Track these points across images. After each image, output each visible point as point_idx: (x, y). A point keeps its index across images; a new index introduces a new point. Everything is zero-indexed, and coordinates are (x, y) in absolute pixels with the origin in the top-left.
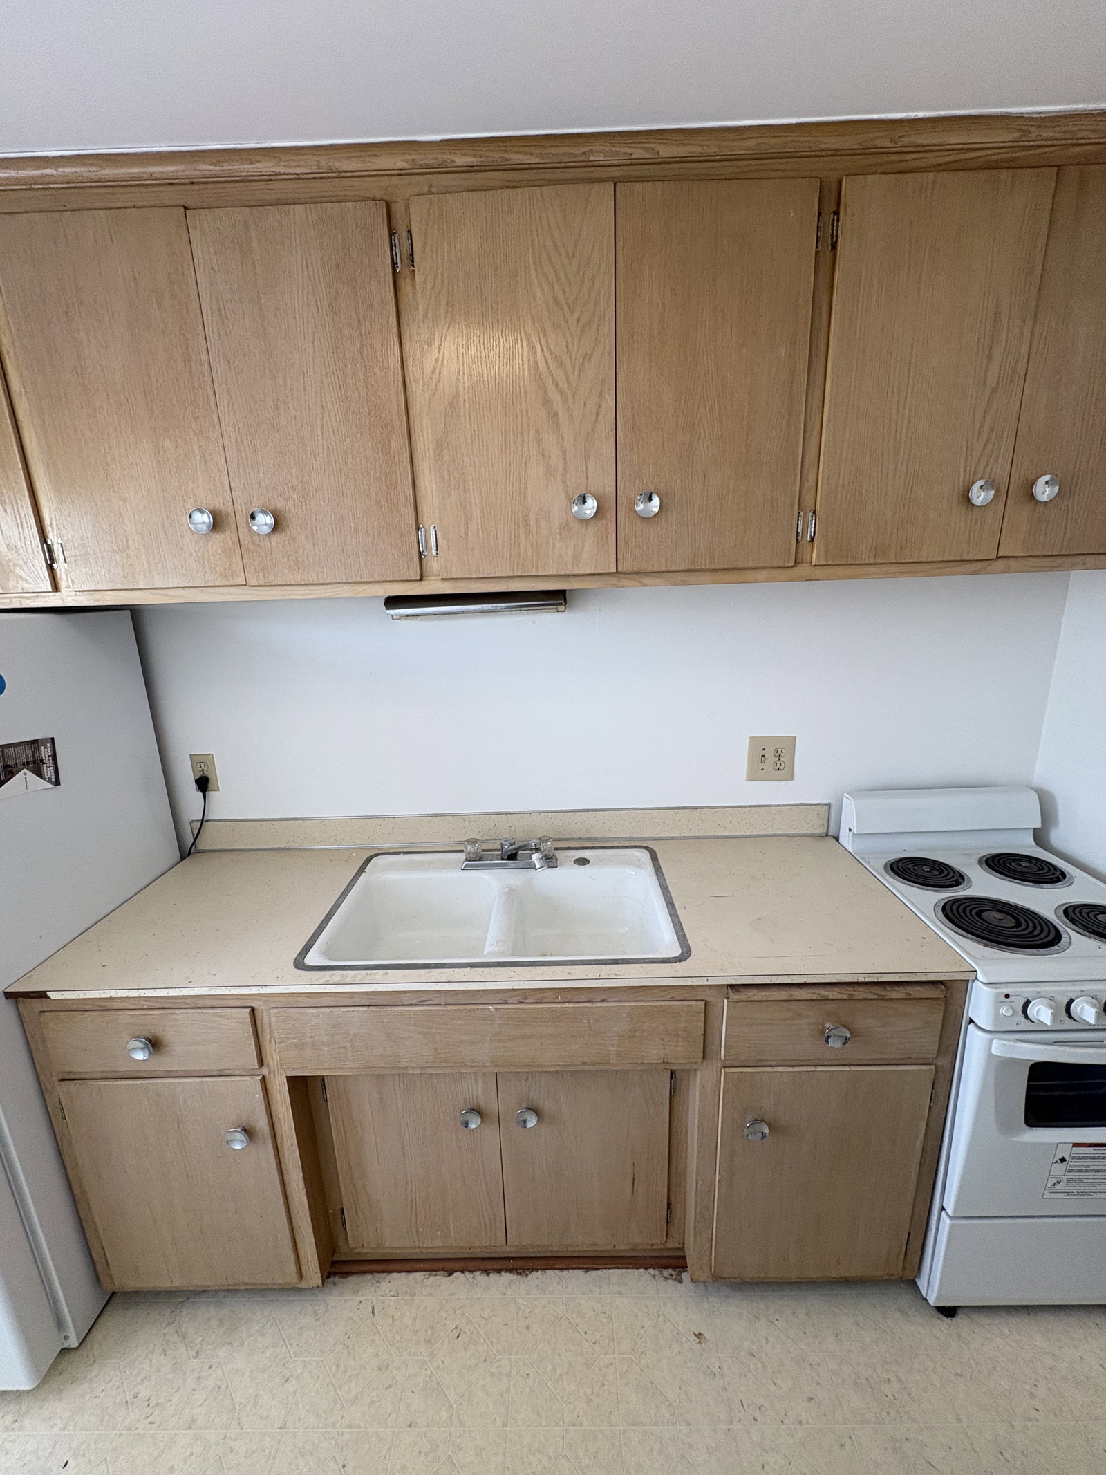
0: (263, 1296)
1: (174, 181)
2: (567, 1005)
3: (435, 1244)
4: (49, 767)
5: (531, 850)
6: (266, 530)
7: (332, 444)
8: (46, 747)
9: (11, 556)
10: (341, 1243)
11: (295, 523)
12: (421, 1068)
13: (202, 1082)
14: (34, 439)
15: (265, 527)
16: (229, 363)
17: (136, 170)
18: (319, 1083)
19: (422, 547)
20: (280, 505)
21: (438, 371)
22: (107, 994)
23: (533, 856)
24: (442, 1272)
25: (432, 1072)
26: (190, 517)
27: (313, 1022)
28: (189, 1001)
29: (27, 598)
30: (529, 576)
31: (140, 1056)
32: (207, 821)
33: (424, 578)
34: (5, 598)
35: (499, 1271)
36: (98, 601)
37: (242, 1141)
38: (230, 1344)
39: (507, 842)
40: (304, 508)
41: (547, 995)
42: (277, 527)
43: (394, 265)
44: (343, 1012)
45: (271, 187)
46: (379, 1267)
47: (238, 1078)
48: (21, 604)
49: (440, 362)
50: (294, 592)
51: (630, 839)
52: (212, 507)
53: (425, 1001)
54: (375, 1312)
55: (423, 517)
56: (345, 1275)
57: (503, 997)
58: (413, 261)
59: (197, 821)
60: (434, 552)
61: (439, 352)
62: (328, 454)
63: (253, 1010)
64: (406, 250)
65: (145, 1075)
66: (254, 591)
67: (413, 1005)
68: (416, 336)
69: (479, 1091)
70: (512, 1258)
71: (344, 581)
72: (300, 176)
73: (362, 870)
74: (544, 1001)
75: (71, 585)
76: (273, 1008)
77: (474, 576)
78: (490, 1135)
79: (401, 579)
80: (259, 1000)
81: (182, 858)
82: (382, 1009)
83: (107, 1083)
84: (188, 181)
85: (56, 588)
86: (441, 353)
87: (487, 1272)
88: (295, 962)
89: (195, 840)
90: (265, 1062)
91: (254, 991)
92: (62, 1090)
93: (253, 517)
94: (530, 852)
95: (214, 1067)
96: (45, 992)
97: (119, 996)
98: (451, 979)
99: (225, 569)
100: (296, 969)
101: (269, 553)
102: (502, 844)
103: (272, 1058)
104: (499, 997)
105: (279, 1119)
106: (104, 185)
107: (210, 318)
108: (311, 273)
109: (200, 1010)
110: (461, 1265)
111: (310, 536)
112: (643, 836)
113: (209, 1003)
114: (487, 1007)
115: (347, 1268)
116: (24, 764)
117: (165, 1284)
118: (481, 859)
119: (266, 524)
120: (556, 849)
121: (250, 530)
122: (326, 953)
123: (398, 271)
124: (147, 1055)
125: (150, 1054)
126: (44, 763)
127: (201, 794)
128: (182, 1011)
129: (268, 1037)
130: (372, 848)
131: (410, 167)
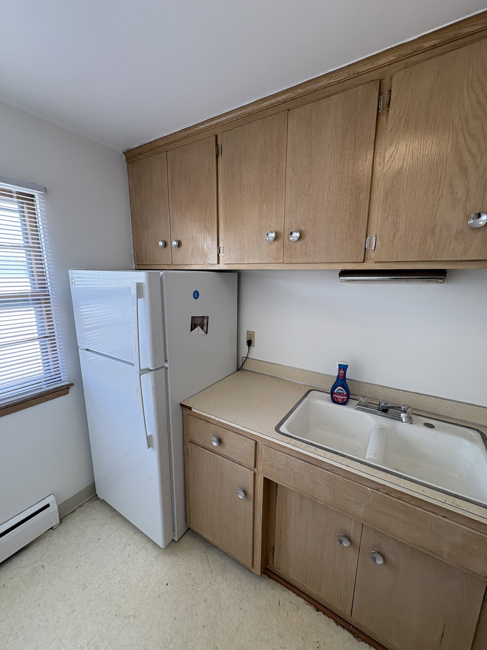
0: (237, 564)
1: (286, 101)
2: (418, 508)
3: (313, 591)
4: (205, 327)
5: (401, 411)
6: (296, 239)
7: (331, 200)
8: (206, 320)
9: (208, 251)
10: (270, 562)
11: (308, 236)
12: (325, 502)
13: (232, 463)
14: (222, 208)
15: (295, 238)
16: (294, 170)
17: (273, 101)
18: (275, 485)
19: (367, 246)
20: (303, 228)
21: (393, 157)
22: (209, 416)
23: (402, 414)
24: (313, 607)
25: (329, 507)
26: (268, 234)
27: (279, 458)
28: (234, 429)
29: (209, 266)
30: (428, 261)
31: (215, 444)
32: (248, 358)
33: (365, 261)
34: (203, 266)
35: (344, 627)
36: (229, 268)
37: (243, 496)
38: (223, 576)
39: (383, 402)
40: (313, 230)
41: (405, 497)
42: (300, 238)
43: (378, 109)
44: (293, 459)
45: (326, 90)
46: (286, 584)
47: (245, 468)
48: (207, 268)
49: (395, 152)
50: (302, 267)
51: (465, 421)
52: (275, 231)
53: (333, 470)
54: (280, 604)
55: (370, 231)
56: (270, 577)
57: (378, 487)
58: (389, 105)
59: (245, 357)
60: (373, 248)
61: (395, 147)
62: (329, 205)
63: (256, 443)
64: (386, 100)
65: (214, 451)
66: (285, 265)
67: (326, 469)
68: (383, 141)
69: (351, 528)
70: (353, 626)
71: (325, 262)
72: (339, 82)
73: (306, 395)
74: (403, 499)
75: (223, 262)
76: (264, 445)
77: (394, 260)
78: (352, 554)
79: (353, 261)
80: (259, 439)
81: (237, 371)
82: (311, 465)
83: (203, 449)
84: (291, 99)
85: (218, 263)
86: (397, 148)
87: (337, 623)
88: (275, 428)
89: (243, 364)
90: (256, 466)
91: (258, 435)
92: (190, 445)
93: (291, 233)
94: (400, 412)
95: (238, 460)
96: (191, 408)
97: (212, 418)
98: (349, 465)
99: (276, 256)
100: (276, 432)
101: (295, 249)
102: (380, 402)
103: (260, 466)
104: (374, 486)
105: (257, 494)
106: (262, 110)
107: (290, 153)
108: (336, 124)
109: (237, 434)
110: (324, 610)
111: (313, 242)
112: (475, 422)
113: (241, 433)
114: (366, 488)
115: (271, 574)
116: (199, 324)
117: (205, 536)
118: (366, 406)
119: (296, 237)
120: (413, 414)
121: (289, 239)
122: (288, 428)
123: (380, 112)
124: (217, 444)
125: (218, 444)
126: (204, 325)
127: (248, 347)
128: (231, 432)
129: (260, 457)
130: (311, 386)
131: (396, 58)
